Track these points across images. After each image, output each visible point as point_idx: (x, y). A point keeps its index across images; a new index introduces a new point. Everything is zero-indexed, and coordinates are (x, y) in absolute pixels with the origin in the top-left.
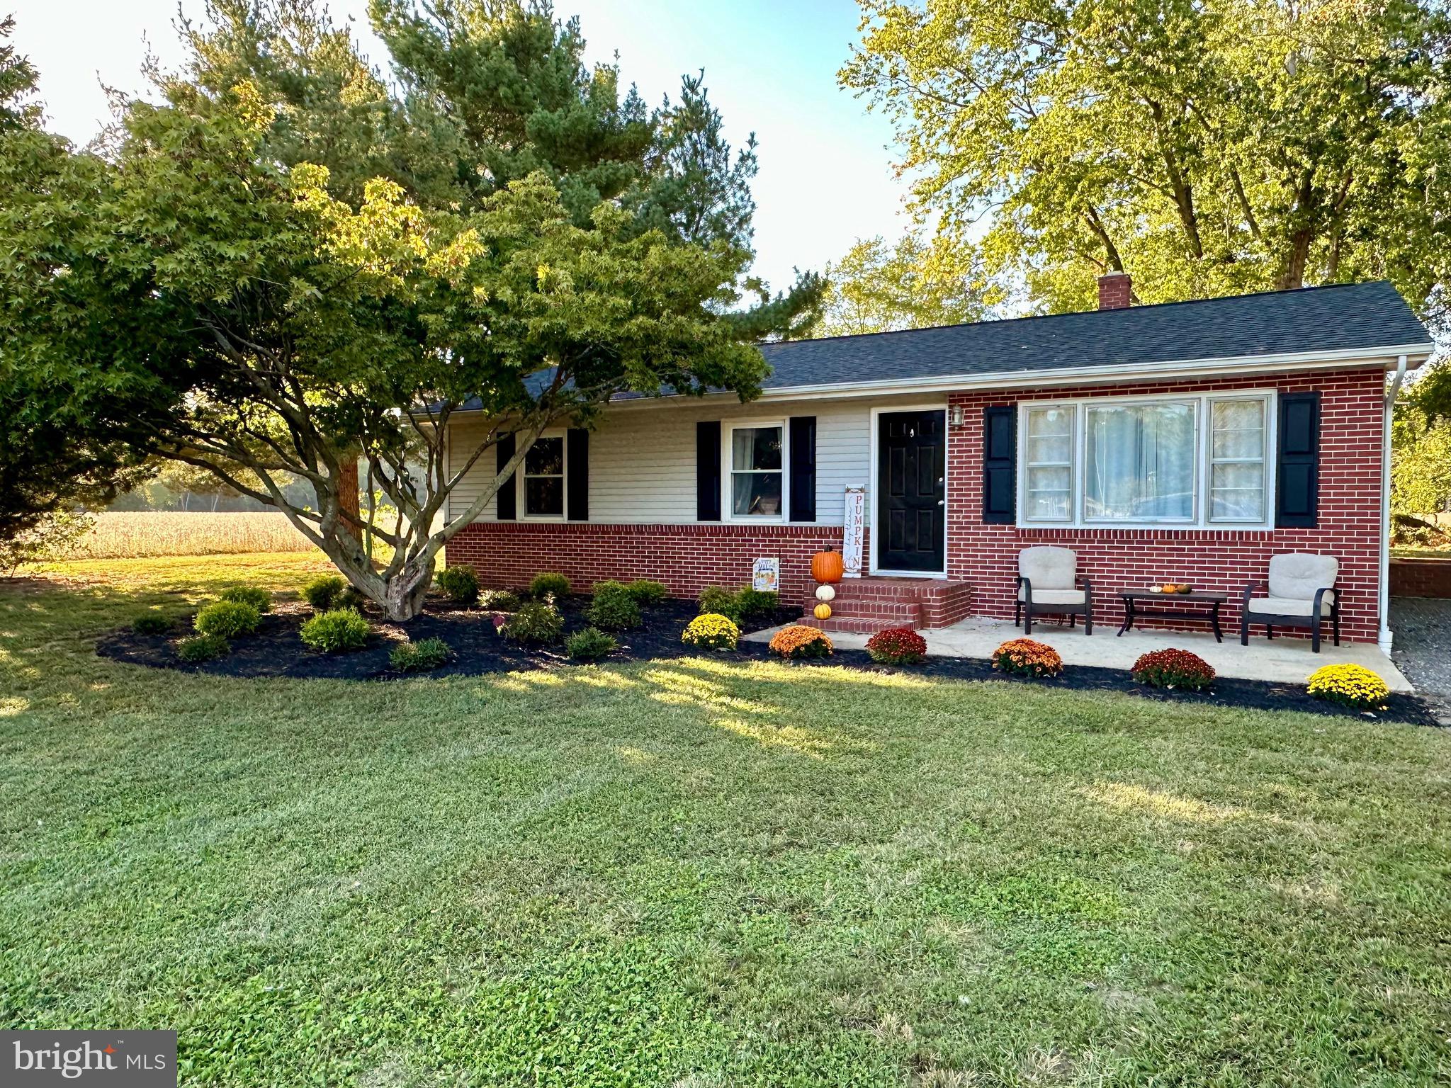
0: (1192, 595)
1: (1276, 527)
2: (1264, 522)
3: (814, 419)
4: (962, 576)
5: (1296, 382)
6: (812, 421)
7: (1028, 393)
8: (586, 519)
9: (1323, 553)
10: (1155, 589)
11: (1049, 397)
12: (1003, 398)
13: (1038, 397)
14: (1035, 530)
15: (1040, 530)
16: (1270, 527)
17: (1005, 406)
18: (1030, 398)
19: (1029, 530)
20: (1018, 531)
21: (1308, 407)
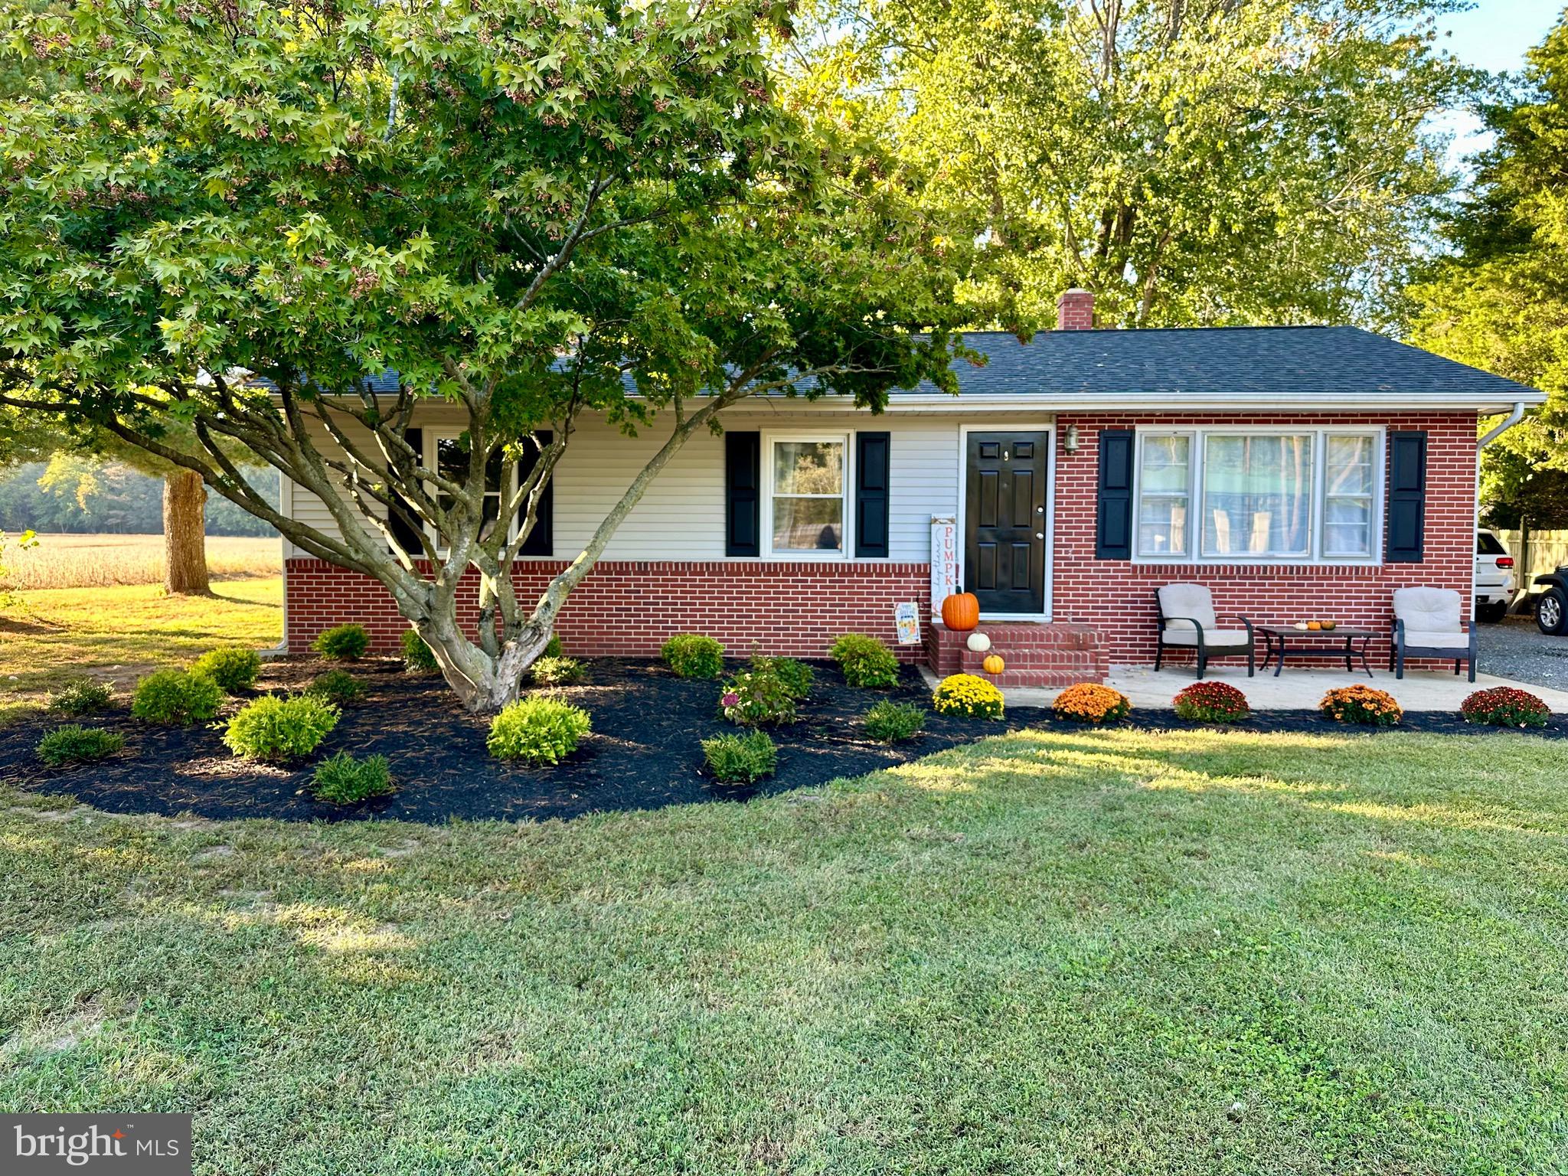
0: (1336, 631)
1: (1385, 561)
2: (1372, 557)
3: (888, 434)
4: (1070, 617)
5: (1406, 421)
6: (883, 439)
7: (1149, 418)
8: (550, 554)
9: (1447, 587)
10: (1302, 626)
11: (1170, 422)
12: (1119, 421)
13: (1159, 422)
14: (1154, 567)
15: (1160, 567)
16: (1378, 562)
17: (1122, 429)
18: (1151, 422)
19: (1148, 567)
20: (1135, 567)
21: (1416, 445)
